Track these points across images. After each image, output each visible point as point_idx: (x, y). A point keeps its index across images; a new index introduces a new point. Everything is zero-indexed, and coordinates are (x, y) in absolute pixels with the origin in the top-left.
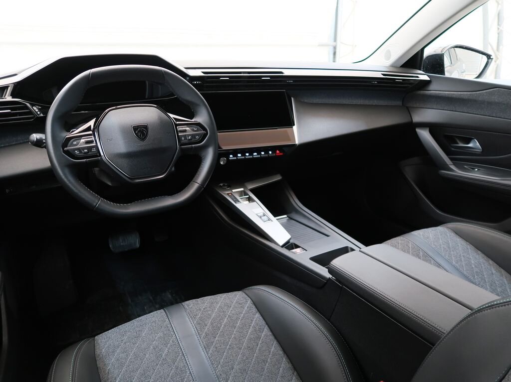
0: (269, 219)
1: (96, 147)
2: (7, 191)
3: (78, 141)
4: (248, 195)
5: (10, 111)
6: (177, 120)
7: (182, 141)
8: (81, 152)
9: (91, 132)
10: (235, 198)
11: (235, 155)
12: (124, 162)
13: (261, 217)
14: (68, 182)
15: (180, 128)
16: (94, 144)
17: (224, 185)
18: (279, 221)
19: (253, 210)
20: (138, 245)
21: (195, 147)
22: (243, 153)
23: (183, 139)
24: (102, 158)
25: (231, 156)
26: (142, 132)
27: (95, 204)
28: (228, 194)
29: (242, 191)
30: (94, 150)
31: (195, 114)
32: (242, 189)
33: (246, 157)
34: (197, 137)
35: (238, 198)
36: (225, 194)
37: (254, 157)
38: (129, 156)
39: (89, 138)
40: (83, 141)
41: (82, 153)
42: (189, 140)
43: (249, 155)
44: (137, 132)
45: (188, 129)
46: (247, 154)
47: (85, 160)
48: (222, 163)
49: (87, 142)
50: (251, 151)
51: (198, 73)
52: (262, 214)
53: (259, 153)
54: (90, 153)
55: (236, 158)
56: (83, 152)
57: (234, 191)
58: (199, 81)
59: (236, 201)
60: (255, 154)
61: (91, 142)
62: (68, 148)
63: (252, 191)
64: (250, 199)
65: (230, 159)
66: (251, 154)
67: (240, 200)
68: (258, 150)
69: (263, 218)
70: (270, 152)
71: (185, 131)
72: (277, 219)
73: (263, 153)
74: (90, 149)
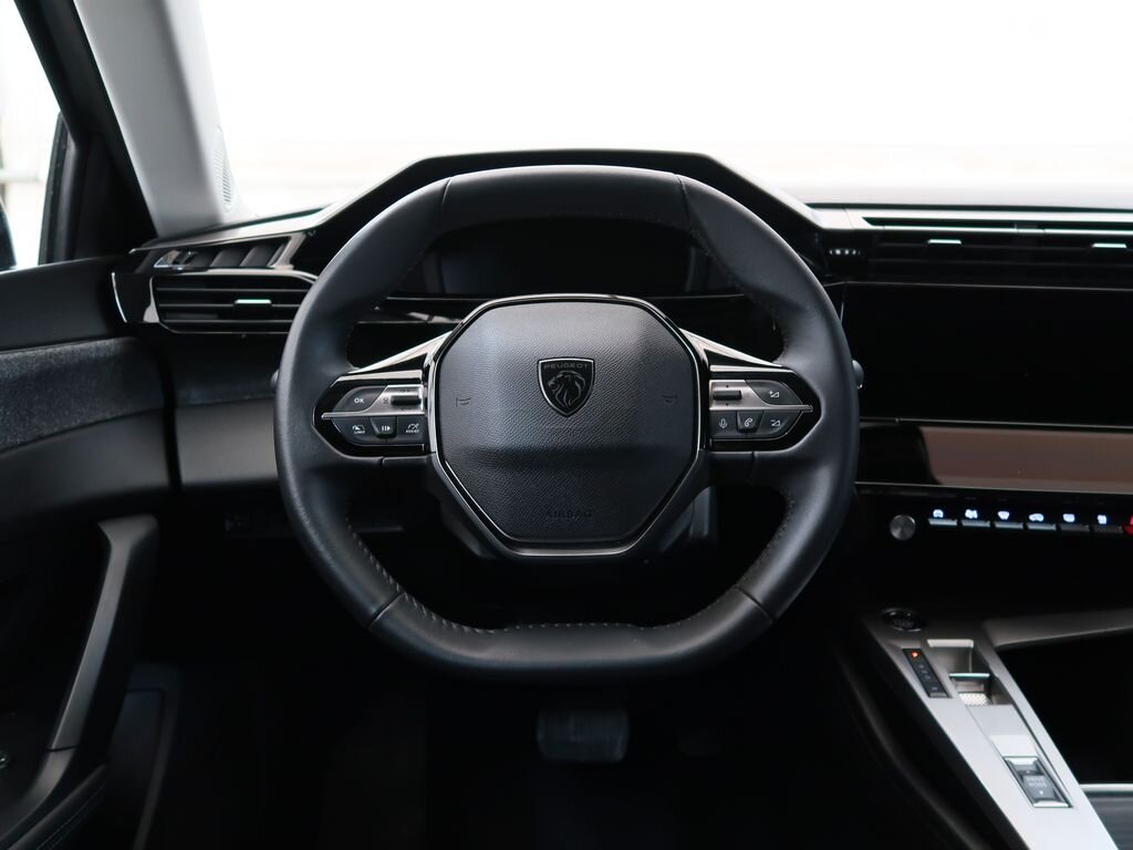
0: (1058, 795)
1: (423, 420)
2: (228, 525)
3: (370, 396)
4: (987, 670)
5: (267, 301)
6: (716, 358)
7: (718, 435)
8: (370, 431)
9: (418, 374)
10: (932, 672)
11: (954, 511)
12: (496, 481)
13: (1021, 777)
14: (307, 523)
15: (717, 387)
16: (419, 411)
17: (900, 616)
18: (1095, 805)
19: (995, 739)
20: (619, 754)
21: (763, 460)
22: (988, 510)
23: (723, 424)
24: (430, 459)
25: (938, 513)
26: (568, 384)
27: (374, 610)
28: (907, 653)
29: (965, 650)
30: (415, 429)
31: (785, 340)
32: (968, 643)
33: (998, 525)
34: (778, 425)
35: (944, 677)
36: (895, 649)
37: (1031, 527)
38: (513, 460)
39: (409, 390)
40: (386, 395)
41: (374, 433)
42: (745, 431)
43: (1010, 520)
44: (551, 383)
45: (746, 390)
46: (1004, 515)
47: (376, 459)
48: (896, 533)
49: (398, 403)
50: (1021, 505)
51: (854, 221)
52: (1031, 761)
53: (1053, 516)
54: (397, 439)
55: (954, 523)
56: (376, 429)
57: (932, 643)
58: (851, 248)
59: (935, 687)
60: (1038, 517)
61: (414, 402)
62: (333, 414)
63: (1010, 657)
64: (992, 690)
65: (932, 522)
66: (1020, 514)
67: (949, 685)
68: (1053, 505)
69: (1032, 781)
70: (1102, 519)
71: (737, 398)
72: (1089, 795)
73: (1069, 518)
74: (400, 424)
